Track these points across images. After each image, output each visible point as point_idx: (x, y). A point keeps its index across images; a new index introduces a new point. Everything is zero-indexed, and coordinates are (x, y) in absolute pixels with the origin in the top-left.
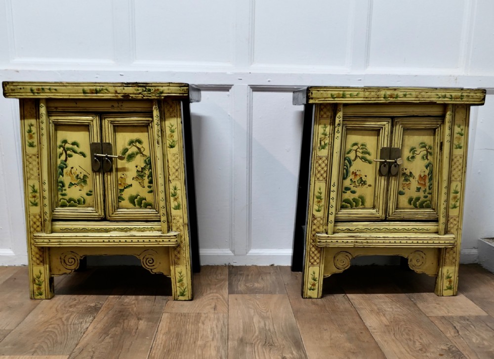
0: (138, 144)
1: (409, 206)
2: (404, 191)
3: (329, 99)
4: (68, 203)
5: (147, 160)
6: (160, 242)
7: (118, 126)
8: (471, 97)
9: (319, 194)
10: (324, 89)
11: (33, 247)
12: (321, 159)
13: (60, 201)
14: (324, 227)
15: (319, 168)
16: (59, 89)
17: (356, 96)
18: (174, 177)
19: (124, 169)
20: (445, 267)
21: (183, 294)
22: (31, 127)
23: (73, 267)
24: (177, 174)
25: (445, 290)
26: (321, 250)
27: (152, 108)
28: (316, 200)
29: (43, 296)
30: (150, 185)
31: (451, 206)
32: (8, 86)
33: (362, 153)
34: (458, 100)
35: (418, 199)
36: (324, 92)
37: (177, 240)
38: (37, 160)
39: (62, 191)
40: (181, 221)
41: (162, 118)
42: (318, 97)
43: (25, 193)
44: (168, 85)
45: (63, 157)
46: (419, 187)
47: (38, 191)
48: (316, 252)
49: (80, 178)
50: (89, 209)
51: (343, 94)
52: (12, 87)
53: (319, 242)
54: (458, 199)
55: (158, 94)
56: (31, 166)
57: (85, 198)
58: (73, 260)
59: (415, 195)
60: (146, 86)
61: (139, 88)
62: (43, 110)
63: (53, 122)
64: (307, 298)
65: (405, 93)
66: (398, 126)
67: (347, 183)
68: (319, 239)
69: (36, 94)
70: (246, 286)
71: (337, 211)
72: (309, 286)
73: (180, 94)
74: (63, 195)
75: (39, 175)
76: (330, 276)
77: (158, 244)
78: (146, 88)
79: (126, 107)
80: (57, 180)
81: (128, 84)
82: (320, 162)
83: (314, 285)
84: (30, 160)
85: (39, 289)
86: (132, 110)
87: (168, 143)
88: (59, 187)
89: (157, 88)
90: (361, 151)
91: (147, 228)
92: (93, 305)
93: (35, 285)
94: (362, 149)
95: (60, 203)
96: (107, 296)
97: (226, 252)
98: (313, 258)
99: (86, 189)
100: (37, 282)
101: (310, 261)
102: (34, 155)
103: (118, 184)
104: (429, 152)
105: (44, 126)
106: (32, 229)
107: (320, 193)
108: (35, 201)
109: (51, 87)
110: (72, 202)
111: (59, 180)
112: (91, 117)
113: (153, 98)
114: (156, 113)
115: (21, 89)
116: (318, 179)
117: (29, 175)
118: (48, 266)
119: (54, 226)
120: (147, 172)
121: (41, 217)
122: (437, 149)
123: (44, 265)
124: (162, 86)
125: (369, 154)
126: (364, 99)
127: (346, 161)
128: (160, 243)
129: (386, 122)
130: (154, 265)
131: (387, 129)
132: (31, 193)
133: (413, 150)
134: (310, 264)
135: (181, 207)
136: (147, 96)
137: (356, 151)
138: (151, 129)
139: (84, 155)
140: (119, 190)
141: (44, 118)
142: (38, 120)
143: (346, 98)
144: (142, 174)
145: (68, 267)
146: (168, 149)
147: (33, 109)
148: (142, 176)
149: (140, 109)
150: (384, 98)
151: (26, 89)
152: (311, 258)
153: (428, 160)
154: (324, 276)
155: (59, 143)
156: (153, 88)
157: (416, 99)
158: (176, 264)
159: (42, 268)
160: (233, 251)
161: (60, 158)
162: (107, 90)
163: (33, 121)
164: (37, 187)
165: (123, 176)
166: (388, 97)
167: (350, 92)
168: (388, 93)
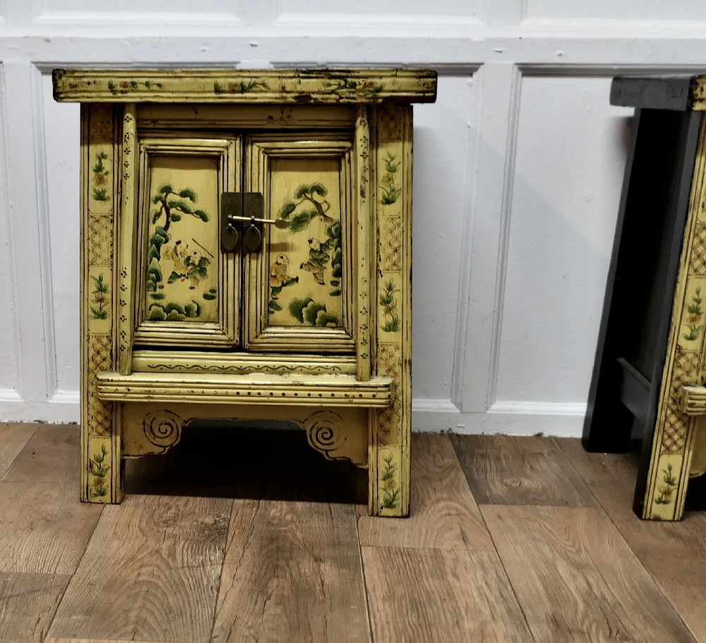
0: (316, 196)
4: (165, 314)
5: (333, 229)
6: (354, 397)
7: (276, 158)
9: (695, 304)
11: (92, 400)
13: (150, 309)
14: (701, 372)
15: (700, 249)
16: (167, 84)
18: (388, 264)
19: (284, 247)
21: (391, 503)
22: (103, 160)
23: (168, 442)
24: (395, 258)
26: (688, 420)
27: (355, 121)
28: (687, 315)
29: (107, 498)
30: (336, 279)
32: (64, 79)
37: (389, 396)
38: (110, 226)
39: (155, 290)
40: (398, 354)
41: (374, 142)
43: (82, 292)
44: (394, 73)
45: (161, 222)
47: (109, 289)
48: (678, 425)
49: (193, 264)
50: (208, 325)
52: (72, 80)
53: (691, 405)
55: (371, 92)
56: (97, 239)
57: (201, 305)
58: (169, 429)
60: (347, 77)
61: (333, 81)
62: (130, 127)
63: (147, 149)
64: (649, 519)
68: (691, 399)
69: (120, 95)
70: (506, 485)
72: (657, 494)
73: (417, 92)
74: (156, 297)
75: (112, 256)
76: (700, 475)
77: (351, 403)
78: (346, 82)
79: (299, 119)
80: (147, 267)
81: (309, 73)
82: (703, 234)
83: (667, 493)
84: (97, 226)
85: (99, 482)
86: (311, 125)
87: (381, 193)
88: (150, 281)
89: (369, 80)
91: (326, 368)
92: (209, 520)
93: (91, 475)
95: (150, 314)
96: (229, 501)
97: (445, 406)
98: (670, 437)
99: (204, 285)
100: (95, 468)
101: (662, 443)
102: (105, 217)
103: (270, 277)
105: (130, 158)
106: (92, 365)
107: (699, 302)
108: (101, 309)
109: (152, 80)
110: (174, 311)
111: (151, 266)
112: (225, 141)
113: (359, 100)
114: (362, 132)
115: (89, 83)
116: (696, 270)
117: (91, 256)
118: (119, 438)
119: (136, 359)
120: (332, 253)
121: (111, 341)
123: (111, 436)
124: (381, 77)
128: (354, 400)
130: (332, 443)
132: (95, 292)
134: (663, 448)
135: (400, 326)
136: (346, 98)
138: (348, 165)
139: (204, 217)
140: (271, 290)
141: (131, 143)
142: (116, 146)
144: (321, 256)
145: (158, 441)
146: (381, 206)
147: (108, 123)
148: (320, 262)
149: (327, 123)
151: (100, 83)
152: (666, 436)
154: (690, 475)
155: (155, 192)
156: (361, 80)
158: (381, 442)
159: (107, 443)
160: (459, 405)
161: (154, 222)
162: (264, 85)
163: (107, 149)
164: (106, 281)
165: (280, 261)
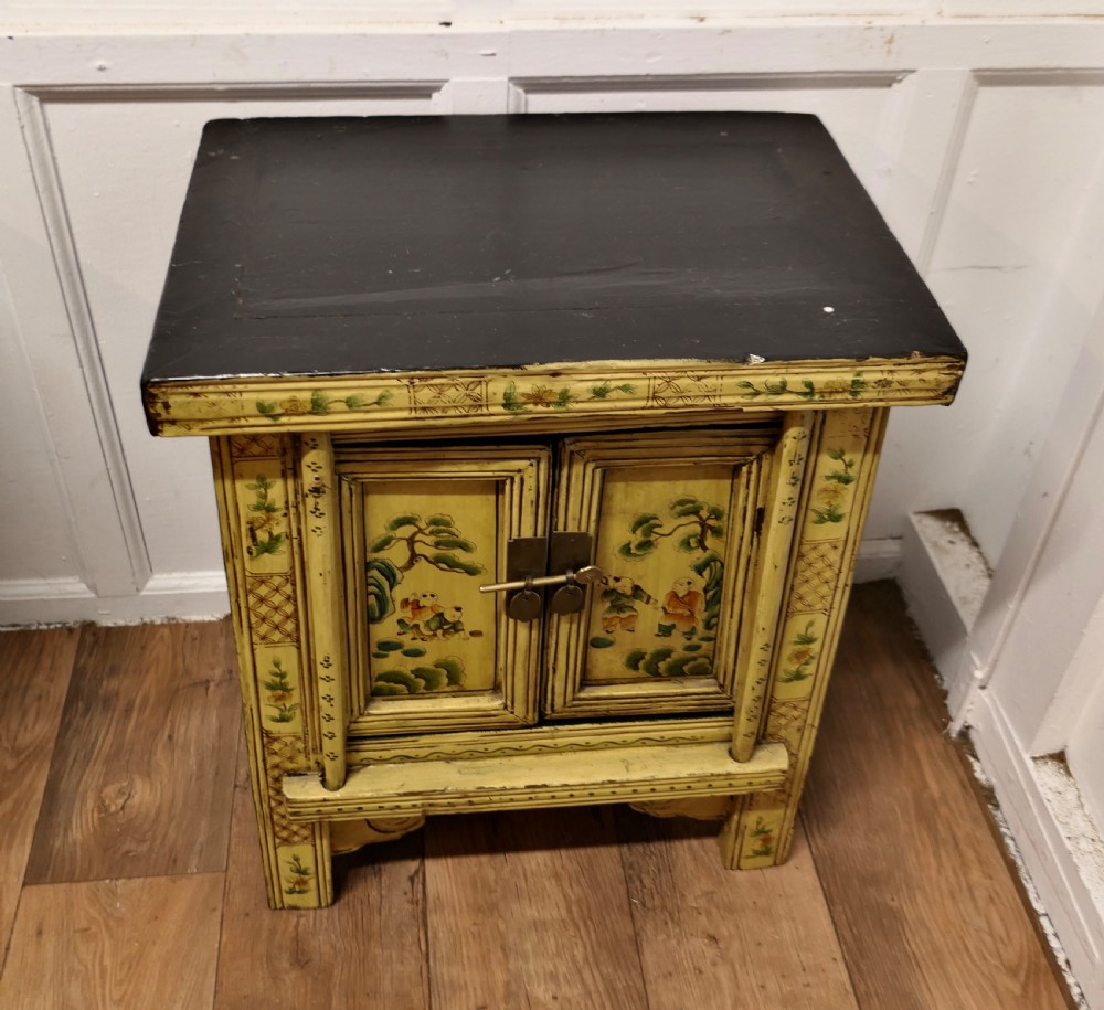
1: (631, 674)
2: (610, 637)
3: (252, 421)
8: (896, 386)
9: (277, 679)
10: (221, 388)
12: (262, 582)
14: (313, 758)
15: (264, 610)
17: (376, 406)
20: (751, 813)
25: (748, 857)
28: (265, 693)
31: (781, 675)
33: (437, 545)
34: (838, 396)
35: (664, 654)
36: (223, 397)
42: (199, 416)
46: (667, 623)
51: (314, 402)
54: (812, 658)
59: (651, 644)
64: (283, 908)
65: (600, 384)
66: (577, 469)
67: (386, 630)
71: (356, 712)
72: (286, 886)
76: (355, 849)
82: (263, 591)
83: (301, 883)
90: (430, 540)
94: (432, 533)
101: (275, 835)
104: (711, 528)
107: (283, 676)
116: (262, 638)
122: (741, 529)
125: (465, 547)
126: (413, 414)
127: (375, 573)
129: (526, 463)
131: (530, 483)
133: (645, 523)
134: (279, 840)
137: (411, 541)
143: (328, 413)
150: (504, 406)
152: (278, 829)
153: (705, 548)
154: (333, 855)
157: (650, 403)
166: (525, 403)
167: (344, 394)
168: (524, 386)
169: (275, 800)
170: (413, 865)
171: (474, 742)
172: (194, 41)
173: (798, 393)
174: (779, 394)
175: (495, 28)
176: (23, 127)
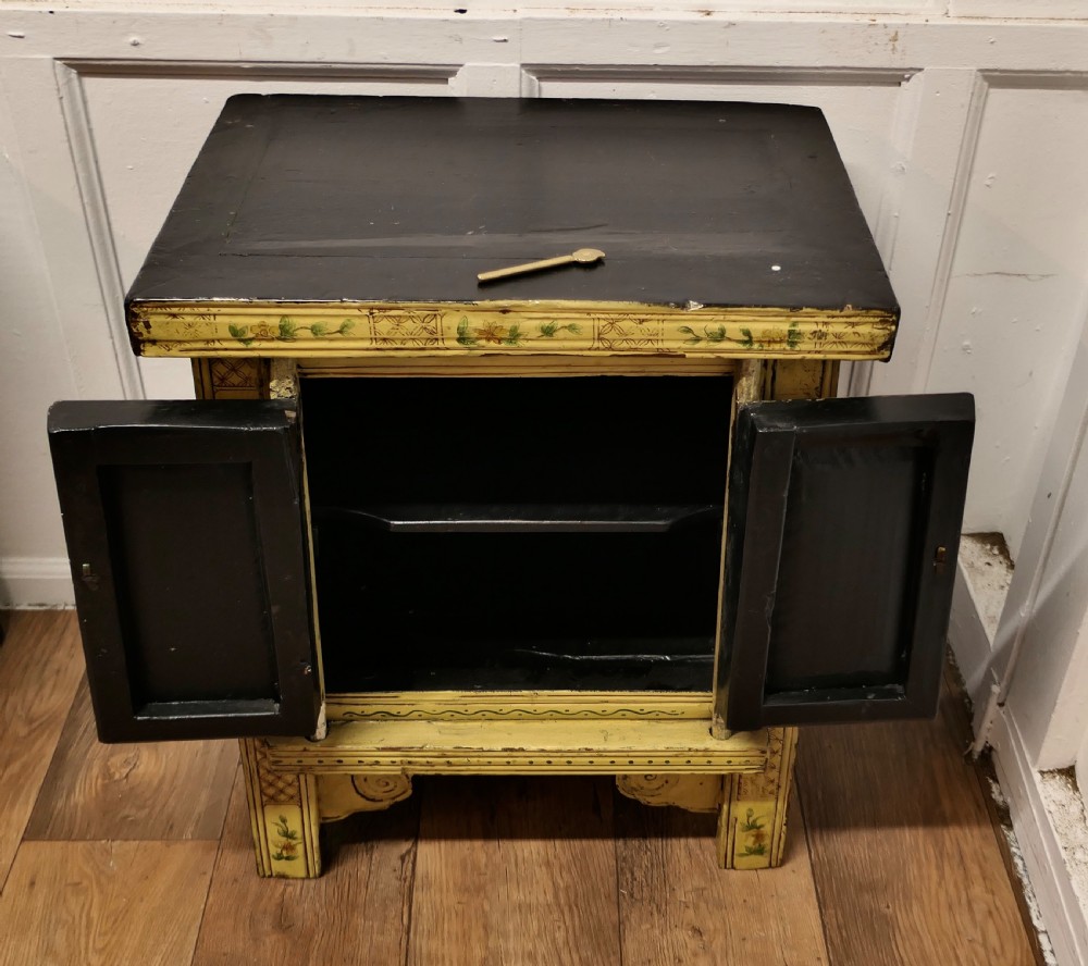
3: (226, 345)
8: (831, 338)
10: (196, 310)
17: (339, 335)
20: (740, 804)
25: (742, 855)
34: (777, 347)
36: (198, 319)
42: (177, 337)
51: (281, 327)
64: (271, 876)
65: (547, 323)
68: (274, 756)
72: (274, 851)
76: (344, 818)
83: (288, 848)
101: (262, 792)
126: (374, 345)
134: (265, 798)
143: (295, 340)
150: (459, 340)
152: (264, 785)
157: (596, 344)
166: (478, 339)
167: (310, 322)
168: (476, 322)
169: (261, 753)
170: (405, 846)
171: (453, 702)
172: (221, 20)
173: (738, 341)
174: (719, 341)
175: (508, 16)
176: (61, 98)
